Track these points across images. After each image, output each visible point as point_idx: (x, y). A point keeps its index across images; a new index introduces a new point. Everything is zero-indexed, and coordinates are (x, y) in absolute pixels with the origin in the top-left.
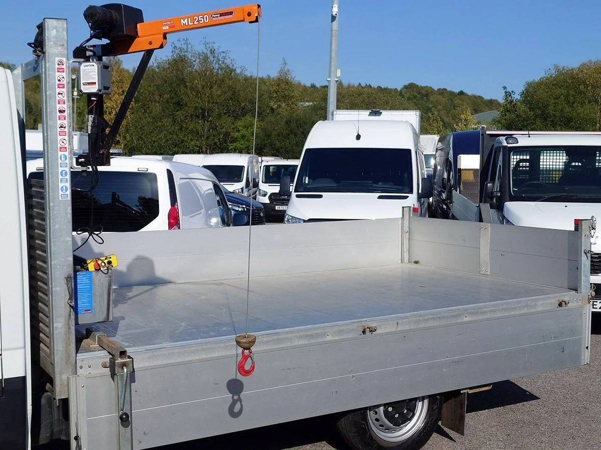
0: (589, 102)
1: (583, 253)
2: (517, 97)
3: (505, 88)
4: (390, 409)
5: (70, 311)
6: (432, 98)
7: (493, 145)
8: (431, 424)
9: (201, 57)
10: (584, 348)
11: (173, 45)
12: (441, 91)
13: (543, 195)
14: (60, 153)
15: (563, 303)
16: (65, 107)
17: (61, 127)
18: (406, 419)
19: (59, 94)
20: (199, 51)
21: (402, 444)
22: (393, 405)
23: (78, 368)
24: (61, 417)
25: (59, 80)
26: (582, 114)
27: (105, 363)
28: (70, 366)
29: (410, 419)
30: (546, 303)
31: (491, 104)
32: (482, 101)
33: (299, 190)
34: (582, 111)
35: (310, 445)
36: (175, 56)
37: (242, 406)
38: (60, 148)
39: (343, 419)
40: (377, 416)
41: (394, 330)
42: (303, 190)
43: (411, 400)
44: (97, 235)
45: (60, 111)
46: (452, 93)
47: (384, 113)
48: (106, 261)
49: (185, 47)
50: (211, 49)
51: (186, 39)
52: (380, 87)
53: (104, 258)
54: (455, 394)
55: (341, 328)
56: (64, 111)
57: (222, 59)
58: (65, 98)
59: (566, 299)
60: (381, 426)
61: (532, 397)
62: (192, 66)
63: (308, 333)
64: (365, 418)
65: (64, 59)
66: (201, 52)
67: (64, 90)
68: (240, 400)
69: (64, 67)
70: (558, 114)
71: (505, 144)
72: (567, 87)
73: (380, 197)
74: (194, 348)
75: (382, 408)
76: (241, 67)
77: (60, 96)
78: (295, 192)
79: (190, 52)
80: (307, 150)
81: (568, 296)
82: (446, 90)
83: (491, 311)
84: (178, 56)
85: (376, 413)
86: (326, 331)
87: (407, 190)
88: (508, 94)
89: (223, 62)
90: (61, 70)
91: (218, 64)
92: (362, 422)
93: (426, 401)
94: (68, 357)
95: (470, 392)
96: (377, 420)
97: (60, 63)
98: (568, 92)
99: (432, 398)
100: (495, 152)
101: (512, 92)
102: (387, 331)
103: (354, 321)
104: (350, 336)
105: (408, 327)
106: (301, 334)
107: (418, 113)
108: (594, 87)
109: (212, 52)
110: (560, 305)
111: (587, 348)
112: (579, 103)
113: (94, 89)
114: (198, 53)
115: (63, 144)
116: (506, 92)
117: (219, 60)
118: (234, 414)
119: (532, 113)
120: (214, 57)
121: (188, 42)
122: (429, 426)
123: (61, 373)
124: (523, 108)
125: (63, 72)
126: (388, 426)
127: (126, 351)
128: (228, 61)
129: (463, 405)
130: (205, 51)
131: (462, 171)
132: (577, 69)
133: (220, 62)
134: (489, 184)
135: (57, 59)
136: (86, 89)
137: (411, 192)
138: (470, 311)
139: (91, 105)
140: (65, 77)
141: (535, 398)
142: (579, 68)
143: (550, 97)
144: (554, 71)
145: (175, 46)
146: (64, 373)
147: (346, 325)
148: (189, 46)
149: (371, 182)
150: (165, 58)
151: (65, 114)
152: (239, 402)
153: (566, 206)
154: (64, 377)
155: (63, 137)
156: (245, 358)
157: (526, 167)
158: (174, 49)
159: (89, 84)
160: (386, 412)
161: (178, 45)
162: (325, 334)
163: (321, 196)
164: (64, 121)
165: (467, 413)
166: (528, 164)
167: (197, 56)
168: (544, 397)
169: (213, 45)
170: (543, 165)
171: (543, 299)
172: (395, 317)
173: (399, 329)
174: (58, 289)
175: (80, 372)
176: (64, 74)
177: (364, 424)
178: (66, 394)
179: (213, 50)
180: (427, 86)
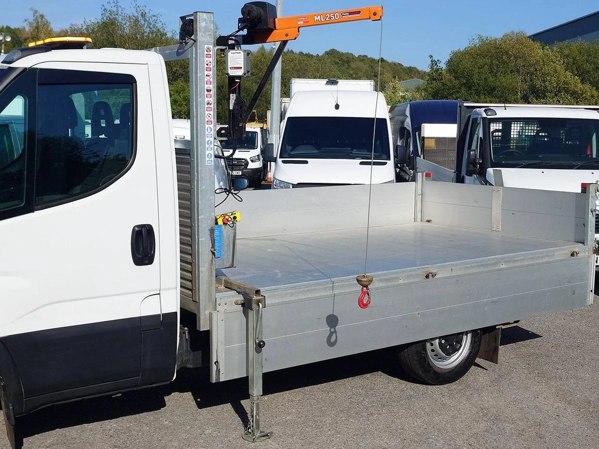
0: (512, 72)
1: (590, 212)
2: (443, 65)
3: (431, 57)
4: (443, 341)
5: (213, 258)
6: (353, 65)
7: (470, 116)
8: (473, 354)
9: (131, 20)
10: (589, 291)
11: (103, 8)
12: (362, 58)
13: (520, 162)
14: (207, 126)
15: (575, 254)
16: (211, 87)
17: (208, 104)
18: (456, 350)
19: (207, 76)
20: (129, 14)
21: (452, 370)
22: (446, 338)
23: (217, 305)
24: (189, 349)
25: (207, 65)
26: (505, 84)
27: (238, 301)
28: (211, 303)
29: (458, 350)
30: (561, 253)
31: (411, 72)
32: (401, 68)
33: (284, 156)
34: (506, 80)
35: (370, 374)
36: (105, 18)
37: (337, 337)
38: (207, 121)
39: (407, 350)
40: (432, 348)
41: (449, 275)
42: (288, 157)
43: (459, 334)
44: (235, 194)
45: (207, 91)
46: (372, 60)
47: (341, 82)
48: (232, 217)
49: (115, 9)
50: (142, 13)
51: (116, 2)
52: (302, 52)
53: (230, 214)
54: (491, 329)
55: (411, 273)
56: (211, 90)
57: (153, 23)
58: (211, 80)
59: (577, 250)
60: (435, 355)
61: (534, 336)
62: (122, 29)
63: (385, 277)
64: (425, 349)
65: (211, 47)
66: (131, 15)
67: (211, 73)
68: (335, 332)
69: (211, 53)
70: (482, 83)
71: (484, 115)
72: (490, 56)
73: (361, 163)
74: (303, 289)
75: (437, 341)
76: (172, 31)
77: (208, 77)
78: (280, 158)
79: (120, 15)
80: (289, 118)
81: (578, 247)
82: (366, 56)
83: (521, 260)
84: (108, 18)
85: (432, 345)
86: (398, 275)
87: (384, 156)
88: (434, 63)
89: (154, 26)
90: (209, 56)
91: (150, 27)
92: (423, 352)
93: (469, 335)
94: (210, 295)
95: (504, 327)
96: (433, 351)
97: (208, 50)
98: (492, 61)
99: (474, 332)
100: (473, 122)
101: (438, 61)
102: (444, 276)
103: (419, 267)
104: (416, 280)
105: (459, 273)
106: (381, 278)
107: (373, 83)
108: (516, 58)
109: (143, 15)
110: (572, 255)
111: (592, 291)
112: (502, 72)
113: (240, 73)
114: (128, 16)
115: (209, 118)
116: (432, 61)
117: (150, 24)
118: (331, 344)
119: (457, 82)
120: (145, 21)
121: (118, 4)
122: (472, 356)
123: (205, 309)
124: (448, 76)
125: (210, 57)
126: (441, 355)
127: (260, 290)
128: (159, 25)
129: (497, 339)
130: (136, 15)
131: (425, 139)
132: (500, 40)
133: (151, 26)
134: (471, 152)
135: (206, 46)
136: (232, 73)
137: (389, 159)
138: (506, 260)
139: (234, 86)
140: (211, 61)
141: (537, 336)
142: (502, 39)
143: (474, 67)
144: (477, 41)
145: (105, 9)
146: (206, 309)
147: (413, 270)
148: (120, 9)
149: (349, 149)
150: (93, 21)
151: (211, 93)
152: (334, 334)
153: (543, 172)
154: (207, 312)
155: (209, 112)
156: (364, 293)
157: (498, 136)
158: (104, 12)
159: (235, 68)
160: (440, 344)
161: (108, 7)
162: (397, 279)
163: (306, 162)
164: (210, 99)
165: (500, 345)
166: (500, 134)
167: (128, 19)
168: (545, 335)
169: (144, 8)
170: (514, 135)
171: (560, 250)
172: (449, 265)
173: (454, 274)
174: (204, 239)
175: (218, 308)
176: (211, 59)
177: (424, 354)
178: (208, 327)
179: (144, 13)
180: (348, 53)
